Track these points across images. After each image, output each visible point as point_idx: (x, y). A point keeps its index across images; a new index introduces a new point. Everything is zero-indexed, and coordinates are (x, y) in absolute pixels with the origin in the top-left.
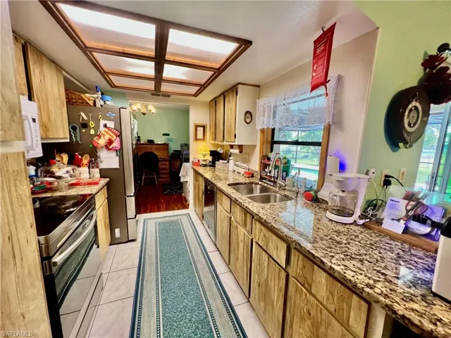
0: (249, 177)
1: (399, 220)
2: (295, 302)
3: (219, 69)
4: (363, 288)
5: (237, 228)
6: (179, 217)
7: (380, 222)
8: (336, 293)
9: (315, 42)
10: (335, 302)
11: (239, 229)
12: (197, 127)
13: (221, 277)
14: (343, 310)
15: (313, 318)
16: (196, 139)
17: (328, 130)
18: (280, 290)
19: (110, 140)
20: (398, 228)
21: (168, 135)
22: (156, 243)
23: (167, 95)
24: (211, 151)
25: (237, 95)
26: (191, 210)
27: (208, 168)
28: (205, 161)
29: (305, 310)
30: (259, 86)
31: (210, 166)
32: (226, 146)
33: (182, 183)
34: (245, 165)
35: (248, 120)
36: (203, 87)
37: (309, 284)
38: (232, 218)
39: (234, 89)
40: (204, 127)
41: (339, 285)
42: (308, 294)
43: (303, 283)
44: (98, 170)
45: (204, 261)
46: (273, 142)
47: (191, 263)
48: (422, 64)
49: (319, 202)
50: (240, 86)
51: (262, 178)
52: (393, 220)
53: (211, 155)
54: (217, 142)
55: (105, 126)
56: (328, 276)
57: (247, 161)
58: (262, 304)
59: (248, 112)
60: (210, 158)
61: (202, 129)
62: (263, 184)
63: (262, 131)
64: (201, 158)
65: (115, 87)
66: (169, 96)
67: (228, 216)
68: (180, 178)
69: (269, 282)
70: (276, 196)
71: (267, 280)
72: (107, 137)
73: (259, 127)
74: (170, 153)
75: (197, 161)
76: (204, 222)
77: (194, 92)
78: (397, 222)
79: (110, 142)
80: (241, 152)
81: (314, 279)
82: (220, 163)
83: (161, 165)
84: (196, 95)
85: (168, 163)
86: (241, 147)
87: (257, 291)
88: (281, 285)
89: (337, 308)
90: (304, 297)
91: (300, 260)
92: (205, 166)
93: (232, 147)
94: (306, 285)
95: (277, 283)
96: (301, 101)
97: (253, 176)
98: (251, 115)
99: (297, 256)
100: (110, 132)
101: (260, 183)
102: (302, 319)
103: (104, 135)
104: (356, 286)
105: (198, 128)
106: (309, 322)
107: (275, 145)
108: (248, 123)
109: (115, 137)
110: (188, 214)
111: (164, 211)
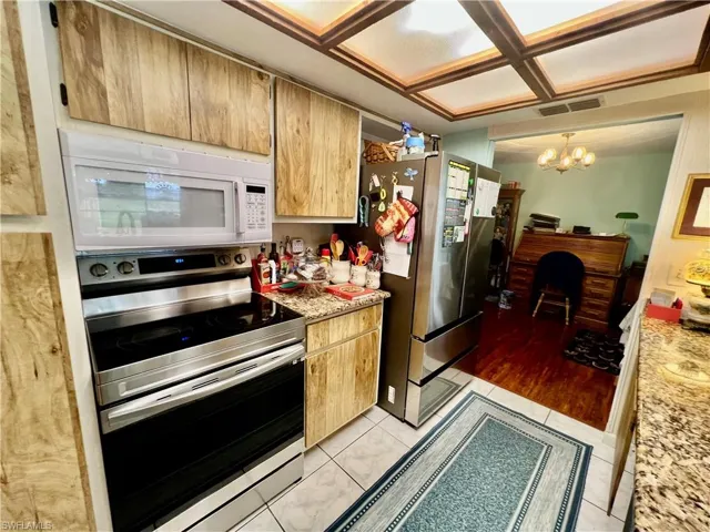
6: (552, 439)
12: (700, 187)
16: (688, 231)
19: (399, 222)
21: (635, 216)
22: (442, 466)
23: (586, 103)
44: (378, 274)
55: (399, 194)
65: (455, 118)
72: (397, 216)
75: (666, 304)
79: (400, 227)
83: (590, 285)
84: (703, 61)
100: (402, 208)
103: (393, 213)
109: (408, 217)
110: (589, 449)
111: (528, 397)
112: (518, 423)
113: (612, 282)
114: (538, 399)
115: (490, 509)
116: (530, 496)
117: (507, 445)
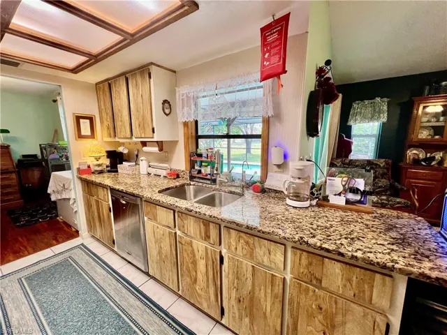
0: (174, 179)
1: (340, 194)
2: (299, 303)
3: (132, 35)
4: (393, 266)
5: (191, 244)
6: (67, 255)
7: (326, 199)
8: (354, 278)
9: (263, 30)
10: (354, 287)
11: (194, 245)
12: (78, 118)
13: (172, 312)
14: (364, 291)
15: (326, 310)
16: (80, 136)
17: (267, 122)
18: (276, 297)
20: (341, 201)
21: (7, 131)
23: (13, 62)
24: (108, 152)
25: (150, 77)
26: (85, 238)
27: (106, 175)
28: (99, 165)
29: (314, 307)
30: (175, 72)
31: (109, 171)
32: (136, 143)
33: (55, 202)
34: (166, 165)
35: (167, 111)
36: (94, 59)
37: (317, 279)
38: (179, 233)
39: (144, 70)
40: (91, 119)
41: (358, 269)
42: (317, 290)
43: (308, 281)
45: (138, 303)
46: (198, 137)
47: (119, 316)
48: (317, 73)
49: (265, 192)
50: (153, 66)
51: (192, 178)
52: (335, 195)
53: (108, 157)
54: (117, 140)
56: (344, 265)
57: (166, 160)
58: (247, 320)
59: (165, 102)
60: (107, 162)
61: (88, 121)
62: (197, 184)
63: (186, 124)
64: (92, 162)
66: (16, 65)
67: (170, 233)
68: (49, 195)
69: (257, 293)
70: (221, 195)
71: (252, 293)
73: (181, 119)
74: (16, 161)
75: (86, 167)
76: (116, 249)
77: (72, 65)
78: (338, 197)
80: (161, 150)
81: (325, 272)
82: (124, 167)
84: (75, 70)
85: (14, 176)
86: (160, 144)
87: (235, 308)
88: (276, 291)
89: (357, 292)
90: (311, 293)
91: (303, 257)
92: (101, 172)
93: (144, 144)
94: (314, 282)
95: (269, 291)
96: (238, 91)
97: (178, 176)
98: (170, 105)
99: (298, 255)
101: (192, 183)
102: (311, 316)
104: (385, 266)
105: (81, 120)
106: (320, 317)
107: (199, 140)
108: (167, 115)
110: (82, 245)
111: (29, 254)
112: (43, 265)
113: (14, 174)
114: (35, 251)
115: (81, 292)
116: (86, 273)
117: (53, 274)
